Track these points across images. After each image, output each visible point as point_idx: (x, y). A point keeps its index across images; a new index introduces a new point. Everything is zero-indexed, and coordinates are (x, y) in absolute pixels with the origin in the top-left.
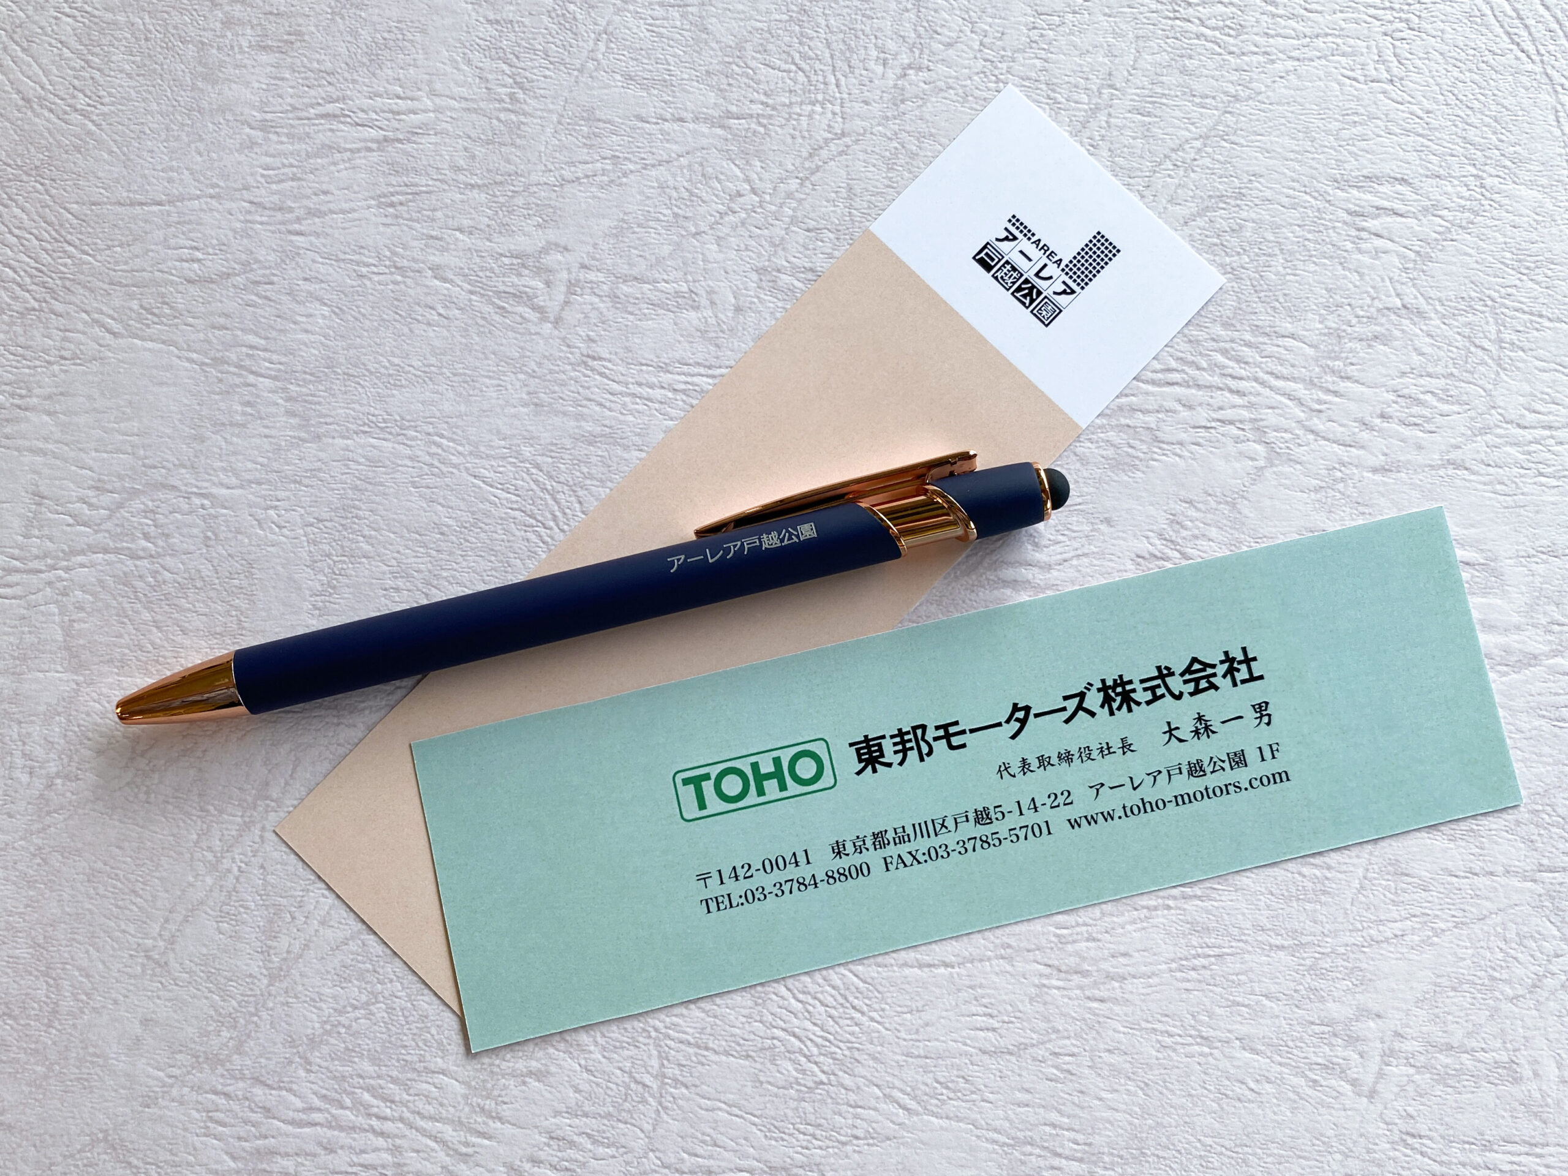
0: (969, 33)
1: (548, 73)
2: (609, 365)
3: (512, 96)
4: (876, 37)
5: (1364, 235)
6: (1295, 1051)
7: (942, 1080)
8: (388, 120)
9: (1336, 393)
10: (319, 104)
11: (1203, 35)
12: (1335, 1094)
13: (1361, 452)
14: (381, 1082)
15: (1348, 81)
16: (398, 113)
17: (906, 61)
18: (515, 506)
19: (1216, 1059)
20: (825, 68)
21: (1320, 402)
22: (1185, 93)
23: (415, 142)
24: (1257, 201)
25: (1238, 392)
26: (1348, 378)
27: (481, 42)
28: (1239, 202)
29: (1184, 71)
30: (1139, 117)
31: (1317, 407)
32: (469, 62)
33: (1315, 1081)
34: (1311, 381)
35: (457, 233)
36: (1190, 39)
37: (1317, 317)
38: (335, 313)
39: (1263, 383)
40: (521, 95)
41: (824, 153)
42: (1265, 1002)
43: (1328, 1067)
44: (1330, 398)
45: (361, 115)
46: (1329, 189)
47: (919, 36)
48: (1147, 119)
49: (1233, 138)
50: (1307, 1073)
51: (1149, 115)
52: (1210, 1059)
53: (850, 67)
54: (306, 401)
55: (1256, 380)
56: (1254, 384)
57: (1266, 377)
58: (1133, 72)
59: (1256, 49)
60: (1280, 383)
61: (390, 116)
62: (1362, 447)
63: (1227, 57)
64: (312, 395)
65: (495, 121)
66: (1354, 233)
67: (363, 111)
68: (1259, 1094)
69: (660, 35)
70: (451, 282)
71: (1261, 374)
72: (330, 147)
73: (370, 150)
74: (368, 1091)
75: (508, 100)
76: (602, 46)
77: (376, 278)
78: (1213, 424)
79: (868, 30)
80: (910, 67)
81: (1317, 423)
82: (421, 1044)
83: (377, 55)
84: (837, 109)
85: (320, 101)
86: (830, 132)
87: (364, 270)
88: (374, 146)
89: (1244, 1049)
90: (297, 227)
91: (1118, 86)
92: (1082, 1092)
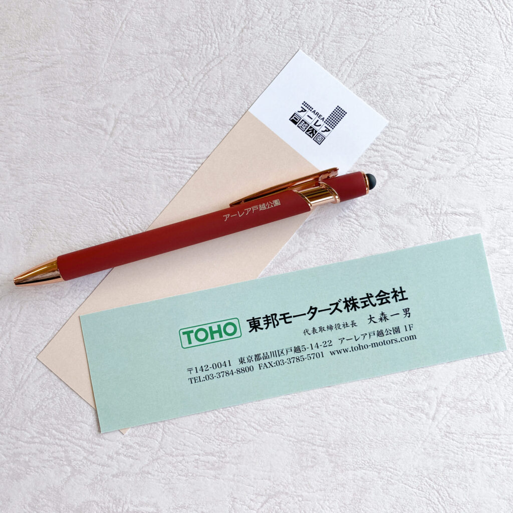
0: (267, 13)
1: (103, 37)
2: (132, 150)
3: (90, 47)
4: (231, 17)
5: (425, 86)
6: (403, 403)
7: (270, 418)
8: (43, 59)
9: (415, 149)
10: (16, 54)
11: (359, 9)
12: (419, 419)
13: (425, 172)
14: (59, 426)
15: (417, 25)
16: (47, 56)
17: (243, 26)
18: (98, 207)
19: (373, 407)
20: (211, 30)
21: (408, 153)
22: (353, 33)
23: (54, 67)
24: (383, 75)
25: (376, 151)
26: (420, 143)
27: (78, 26)
28: (375, 75)
29: (352, 24)
30: (335, 43)
31: (407, 155)
32: (73, 35)
33: (412, 414)
34: (405, 145)
35: (72, 102)
36: (354, 11)
37: (407, 120)
38: (27, 136)
39: (386, 146)
40: (94, 47)
41: (212, 64)
42: (392, 385)
43: (417, 409)
44: (412, 151)
45: (32, 57)
46: (411, 69)
47: (248, 16)
48: (338, 44)
49: (372, 50)
50: (409, 411)
51: (339, 42)
52: (371, 407)
53: (221, 28)
54: (17, 170)
55: (383, 145)
56: (383, 147)
57: (387, 144)
58: (332, 26)
59: (380, 14)
60: (393, 147)
61: (44, 57)
62: (426, 170)
63: (369, 18)
64: (20, 167)
65: (84, 58)
66: (420, 85)
67: (33, 56)
68: (390, 419)
69: (147, 20)
70: (71, 121)
71: (385, 143)
72: (22, 71)
73: (37, 71)
74: (54, 429)
75: (89, 48)
76: (124, 26)
77: (41, 121)
78: (367, 164)
79: (227, 14)
80: (245, 28)
81: (408, 162)
82: (73, 411)
83: (38, 33)
84: (217, 46)
85: (17, 53)
86: (214, 55)
87: (37, 118)
88: (38, 69)
89: (384, 403)
90: (10, 102)
91: (326, 32)
92: (322, 421)
